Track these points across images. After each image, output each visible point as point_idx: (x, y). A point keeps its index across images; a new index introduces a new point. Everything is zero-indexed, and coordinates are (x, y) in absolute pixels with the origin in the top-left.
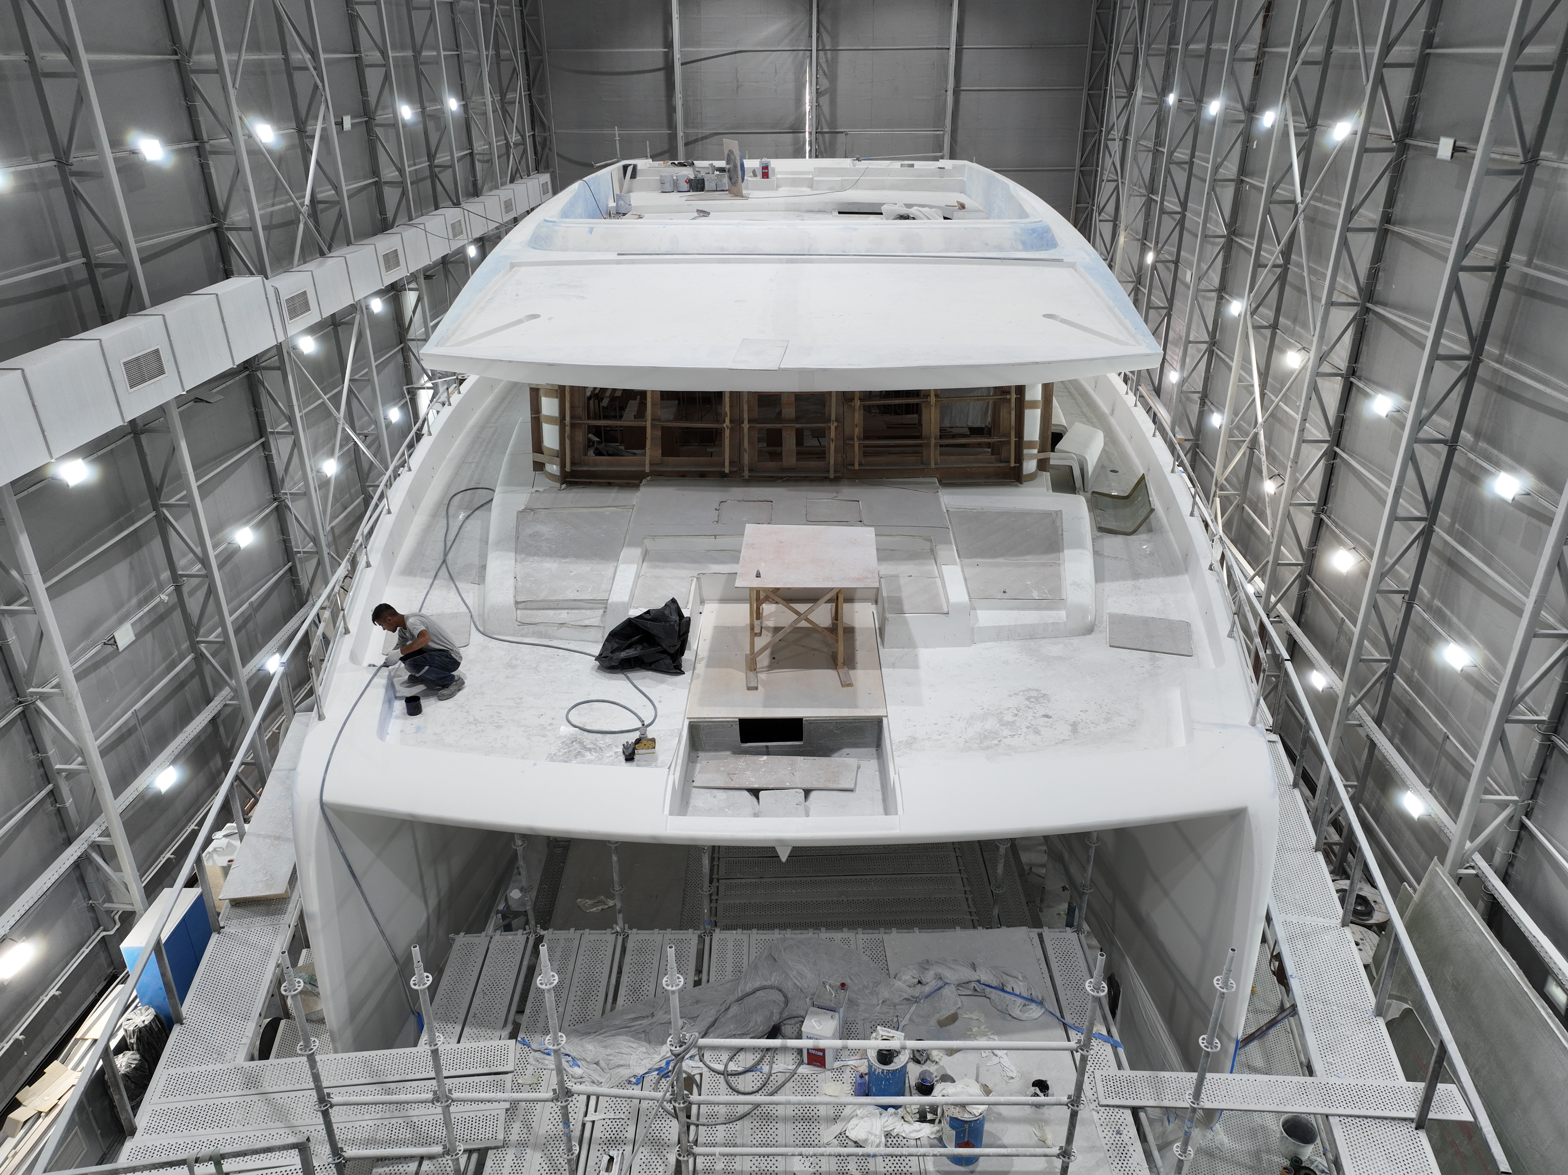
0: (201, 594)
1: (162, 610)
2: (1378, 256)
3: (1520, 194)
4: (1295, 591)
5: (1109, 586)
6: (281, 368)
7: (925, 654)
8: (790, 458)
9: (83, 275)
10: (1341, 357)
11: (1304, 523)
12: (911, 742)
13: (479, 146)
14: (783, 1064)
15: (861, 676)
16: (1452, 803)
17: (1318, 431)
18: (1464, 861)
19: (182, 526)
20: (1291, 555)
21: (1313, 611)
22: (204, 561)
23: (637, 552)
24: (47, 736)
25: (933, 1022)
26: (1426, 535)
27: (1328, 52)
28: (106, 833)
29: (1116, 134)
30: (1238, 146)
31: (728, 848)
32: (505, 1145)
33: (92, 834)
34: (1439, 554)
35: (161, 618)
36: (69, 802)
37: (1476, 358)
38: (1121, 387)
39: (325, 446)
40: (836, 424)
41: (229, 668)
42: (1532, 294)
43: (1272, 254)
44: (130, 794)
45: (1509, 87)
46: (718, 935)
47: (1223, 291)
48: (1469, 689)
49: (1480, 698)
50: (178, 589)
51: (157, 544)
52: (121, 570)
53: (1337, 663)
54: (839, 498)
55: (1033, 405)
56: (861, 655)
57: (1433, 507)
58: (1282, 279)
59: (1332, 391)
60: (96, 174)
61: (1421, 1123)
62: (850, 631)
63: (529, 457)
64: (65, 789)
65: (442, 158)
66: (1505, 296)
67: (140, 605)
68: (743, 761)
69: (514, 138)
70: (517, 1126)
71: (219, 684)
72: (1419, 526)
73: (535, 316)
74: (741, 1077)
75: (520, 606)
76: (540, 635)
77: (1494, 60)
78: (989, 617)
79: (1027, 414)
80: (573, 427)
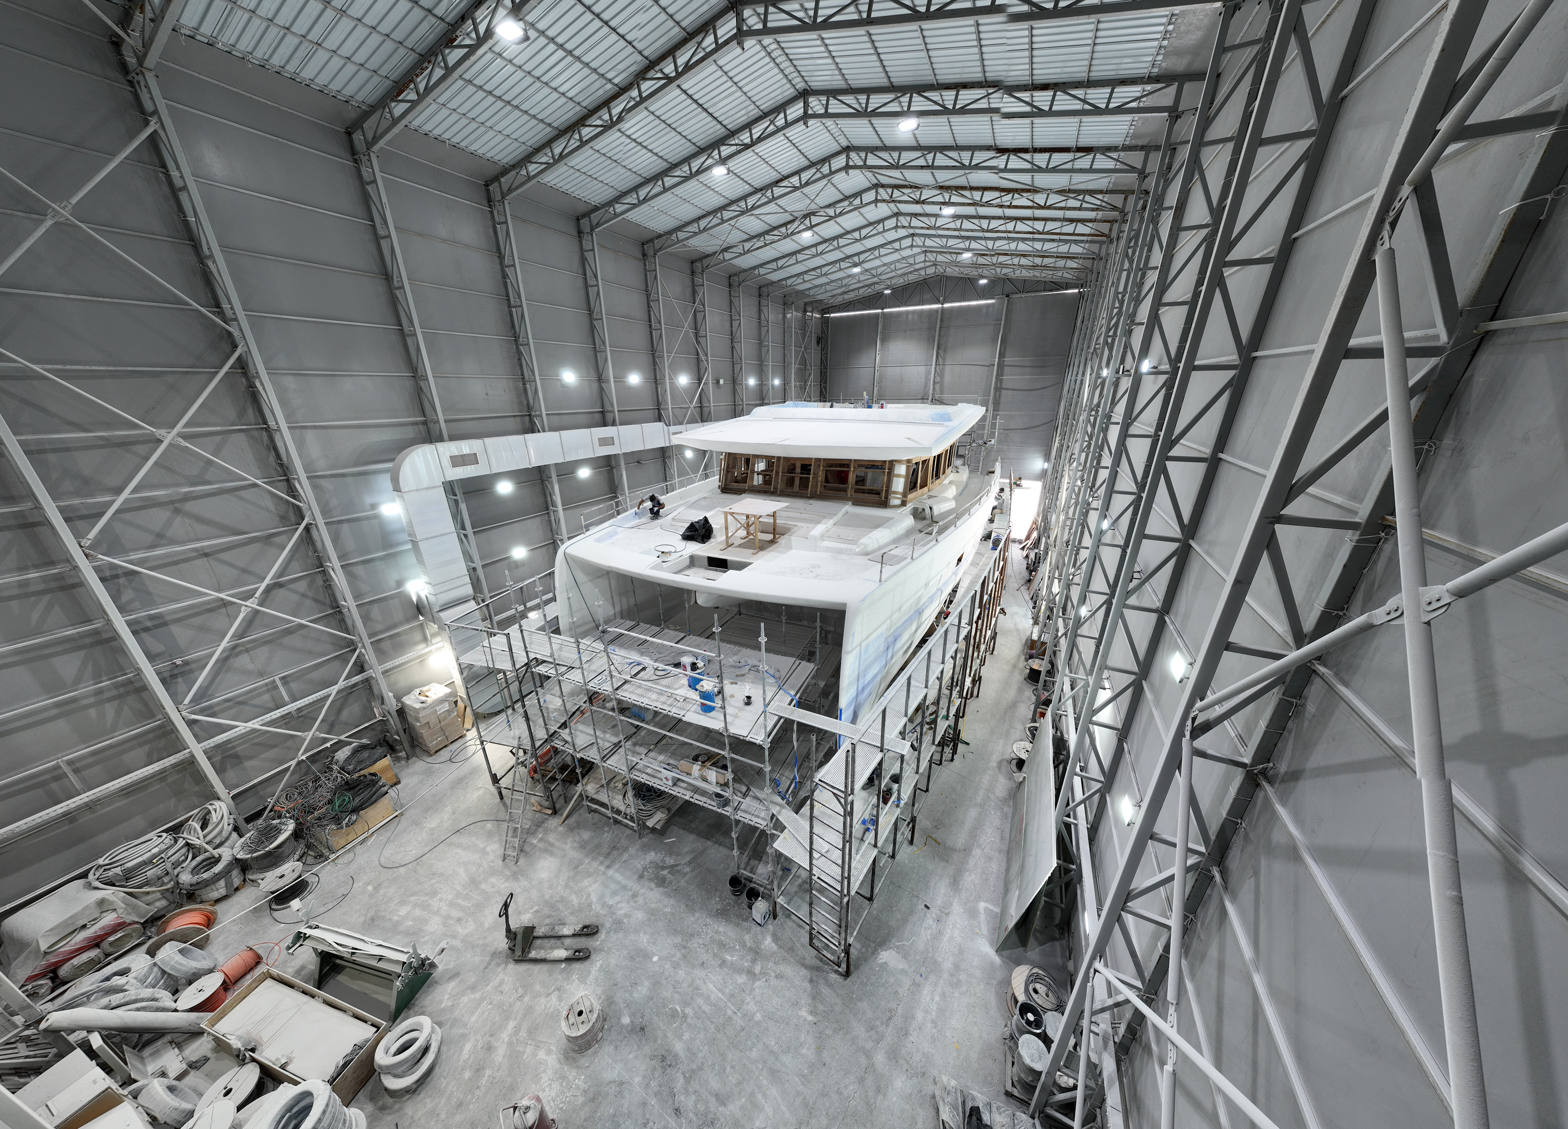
15: (761, 553)
25: (735, 674)
40: (812, 471)
74: (660, 671)
75: (674, 520)
76: (676, 526)
78: (826, 544)
79: (895, 479)
80: (728, 472)
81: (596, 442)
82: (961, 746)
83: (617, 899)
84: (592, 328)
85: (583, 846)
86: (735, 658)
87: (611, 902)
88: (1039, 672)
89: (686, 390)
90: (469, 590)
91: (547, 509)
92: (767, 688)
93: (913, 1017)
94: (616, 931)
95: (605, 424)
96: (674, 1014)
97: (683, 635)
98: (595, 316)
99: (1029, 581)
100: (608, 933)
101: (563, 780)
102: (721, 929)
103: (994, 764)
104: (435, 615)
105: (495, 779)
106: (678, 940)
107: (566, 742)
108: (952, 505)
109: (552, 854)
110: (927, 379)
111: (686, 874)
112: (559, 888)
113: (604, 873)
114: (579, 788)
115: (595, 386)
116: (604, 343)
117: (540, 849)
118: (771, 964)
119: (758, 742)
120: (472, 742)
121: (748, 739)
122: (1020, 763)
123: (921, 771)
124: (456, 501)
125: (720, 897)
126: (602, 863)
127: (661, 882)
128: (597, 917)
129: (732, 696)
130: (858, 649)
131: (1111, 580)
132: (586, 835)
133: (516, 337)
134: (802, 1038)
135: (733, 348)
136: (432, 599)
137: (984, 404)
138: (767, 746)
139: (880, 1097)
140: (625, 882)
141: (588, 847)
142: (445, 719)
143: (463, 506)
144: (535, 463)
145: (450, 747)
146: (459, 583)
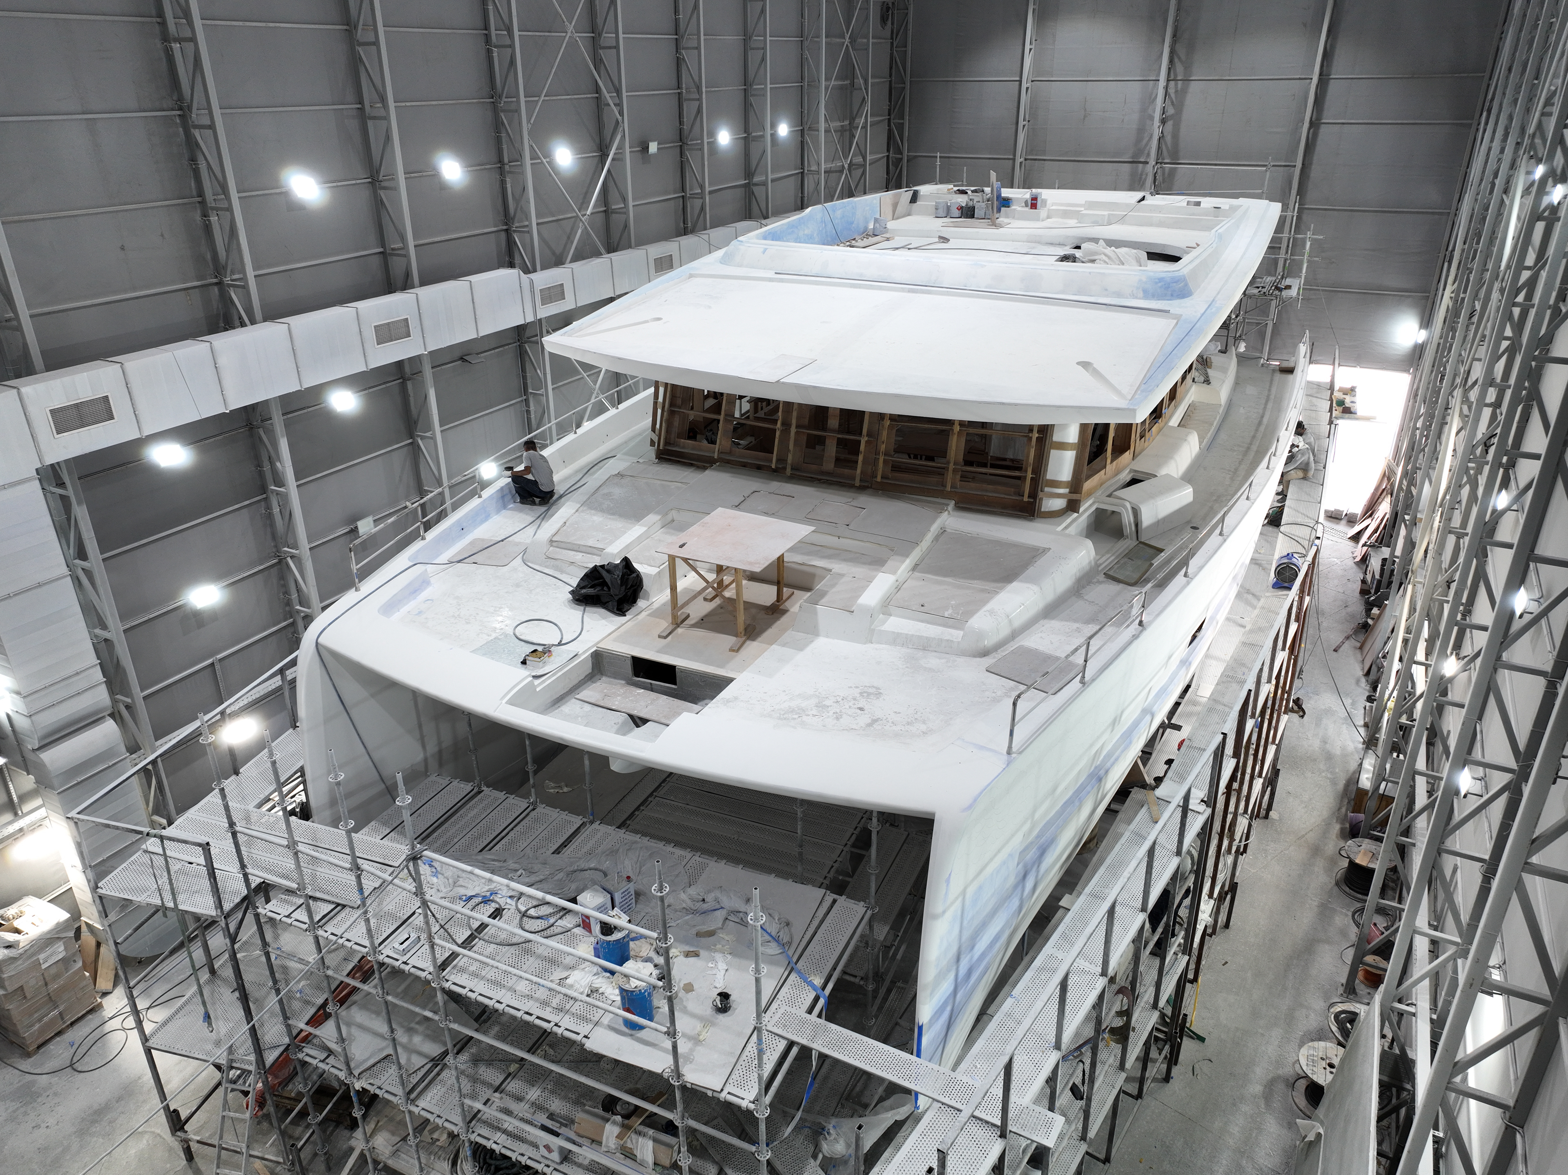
5: (1045, 621)
7: (819, 641)
8: (829, 463)
14: (568, 922)
23: (658, 518)
25: (694, 931)
31: (681, 776)
40: (866, 439)
46: (596, 825)
54: (852, 503)
55: (1063, 446)
56: (768, 632)
62: (781, 613)
65: (760, 178)
73: (659, 319)
74: (533, 920)
75: (554, 544)
76: (557, 568)
78: (896, 624)
79: (1054, 453)
80: (672, 413)
81: (370, 335)
82: (1188, 1046)
84: (355, 65)
86: (692, 891)
88: (1372, 871)
89: (571, 183)
90: (101, 696)
91: (264, 489)
92: (765, 969)
95: (389, 288)
97: (577, 821)
98: (360, 34)
99: (1365, 628)
101: (320, 1124)
103: (1256, 1088)
104: (31, 756)
105: (177, 1122)
107: (330, 1052)
108: (1185, 495)
110: (1145, 117)
114: (358, 1141)
115: (364, 194)
116: (383, 99)
119: (744, 1104)
120: (115, 1023)
121: (723, 1096)
122: (1315, 1093)
123: (1092, 1134)
124: (65, 500)
129: (689, 988)
130: (958, 903)
131: (1522, 739)
133: (183, 108)
135: (679, 62)
136: (22, 723)
137: (1279, 195)
138: (763, 1114)
142: (57, 976)
143: (81, 512)
144: (236, 403)
145: (70, 1036)
146: (80, 684)
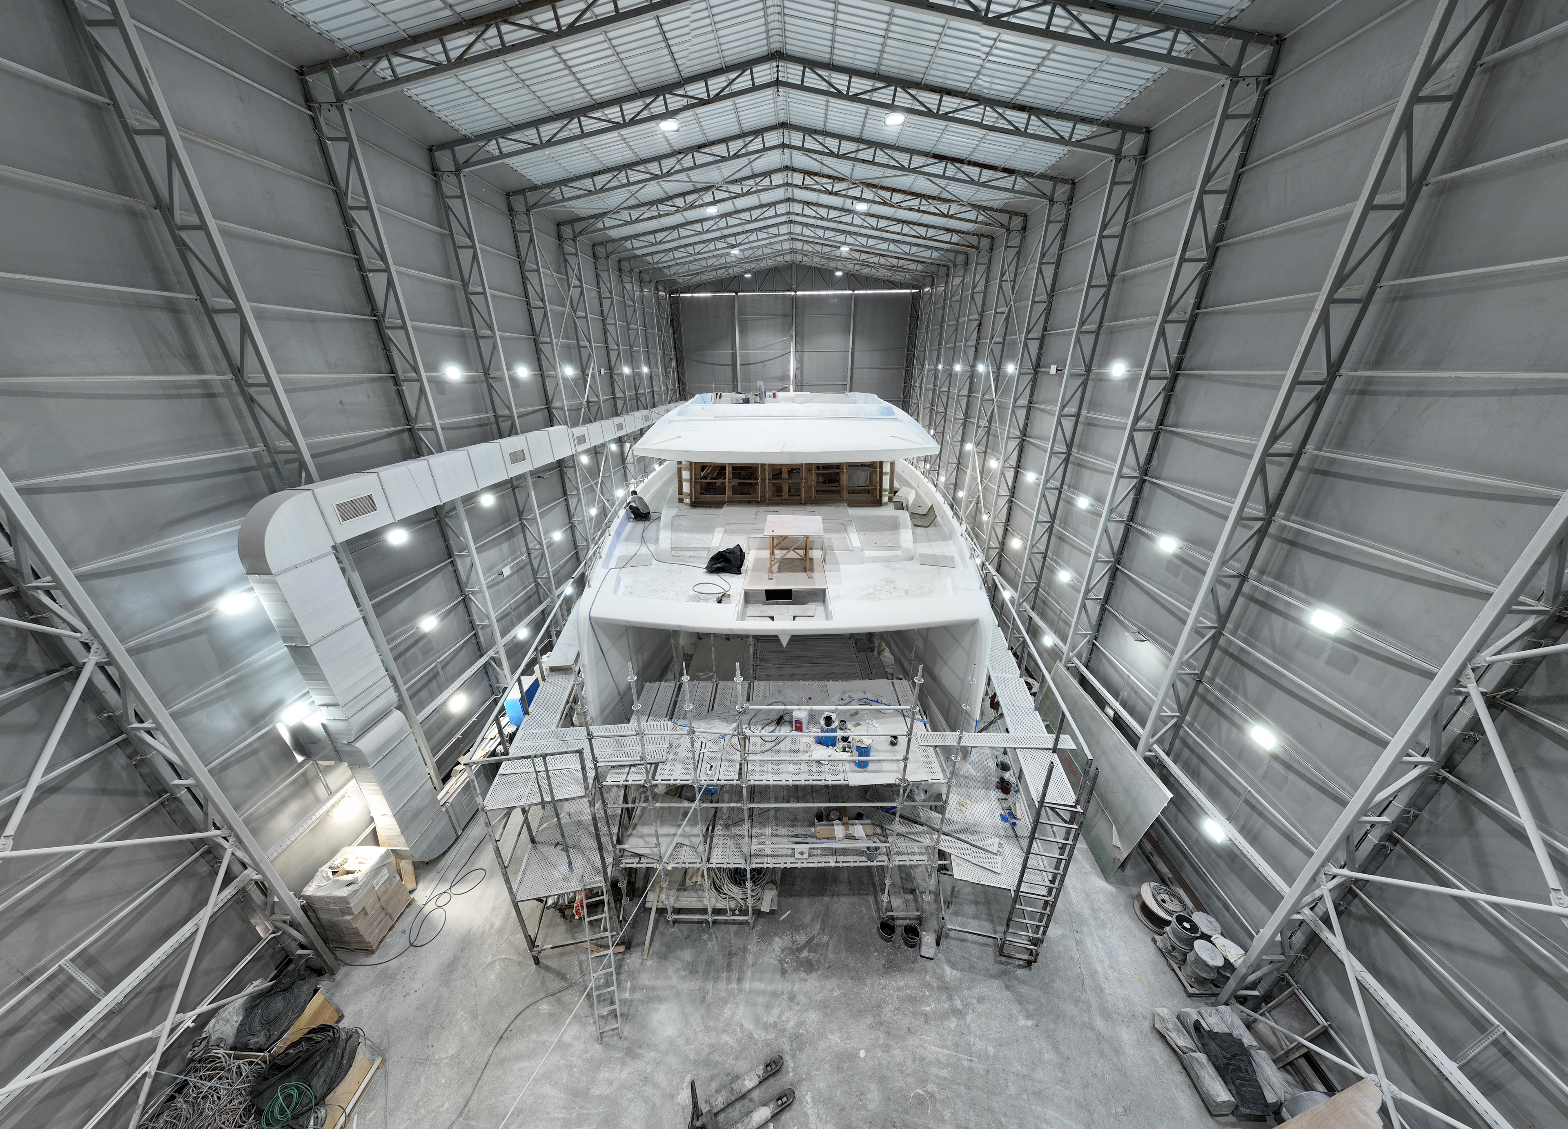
0: (538, 559)
1: (522, 564)
2: (1027, 417)
3: (1084, 385)
4: (996, 559)
5: (919, 545)
6: (574, 467)
7: (842, 567)
8: (785, 494)
9: (493, 420)
10: (1013, 461)
11: (1000, 531)
12: (838, 597)
13: (656, 389)
14: (784, 731)
15: (816, 575)
16: (1064, 639)
17: (1005, 491)
18: (1069, 660)
19: (532, 529)
20: (995, 544)
21: (1006, 568)
22: (540, 543)
23: (722, 529)
24: (474, 610)
25: (848, 715)
26: (1051, 528)
27: (1004, 339)
28: (497, 653)
29: (917, 384)
30: (968, 383)
32: (666, 761)
33: (491, 653)
34: (1056, 536)
35: (522, 568)
36: (482, 639)
37: (1069, 454)
38: (922, 476)
39: (591, 503)
40: (804, 480)
41: (550, 590)
42: (1089, 424)
43: (984, 423)
44: (507, 638)
45: (1078, 341)
46: (756, 683)
47: (963, 441)
48: (1070, 590)
49: (1074, 593)
50: (529, 555)
51: (521, 536)
52: (505, 546)
53: (1015, 587)
55: (886, 474)
56: (816, 568)
57: (1053, 517)
58: (988, 433)
59: (1010, 475)
60: (501, 379)
61: (1055, 750)
62: (811, 560)
63: (677, 496)
64: (480, 633)
65: (640, 391)
66: (1080, 427)
67: (513, 561)
68: (767, 607)
69: (670, 387)
70: (671, 755)
71: (546, 596)
72: (1048, 525)
75: (673, 549)
76: (682, 561)
77: (1071, 334)
80: (696, 483)
83: (776, 1011)
85: (692, 970)
87: (772, 1020)
89: (575, 383)
90: (390, 696)
93: (1096, 972)
94: (801, 1050)
96: (921, 1101)
100: (793, 1056)
102: (901, 983)
104: (346, 748)
105: (532, 944)
106: (869, 1019)
109: (660, 1000)
111: (827, 944)
112: (700, 1036)
113: (740, 990)
115: (482, 383)
116: (491, 328)
117: (641, 1002)
118: (966, 992)
120: (431, 906)
125: (877, 951)
126: (729, 980)
127: (809, 967)
128: (768, 1045)
132: (687, 955)
134: (1038, 1047)
135: (605, 331)
136: (337, 726)
139: (1122, 1058)
140: (770, 988)
141: (700, 969)
142: (385, 892)
145: (398, 927)
146: (377, 691)
